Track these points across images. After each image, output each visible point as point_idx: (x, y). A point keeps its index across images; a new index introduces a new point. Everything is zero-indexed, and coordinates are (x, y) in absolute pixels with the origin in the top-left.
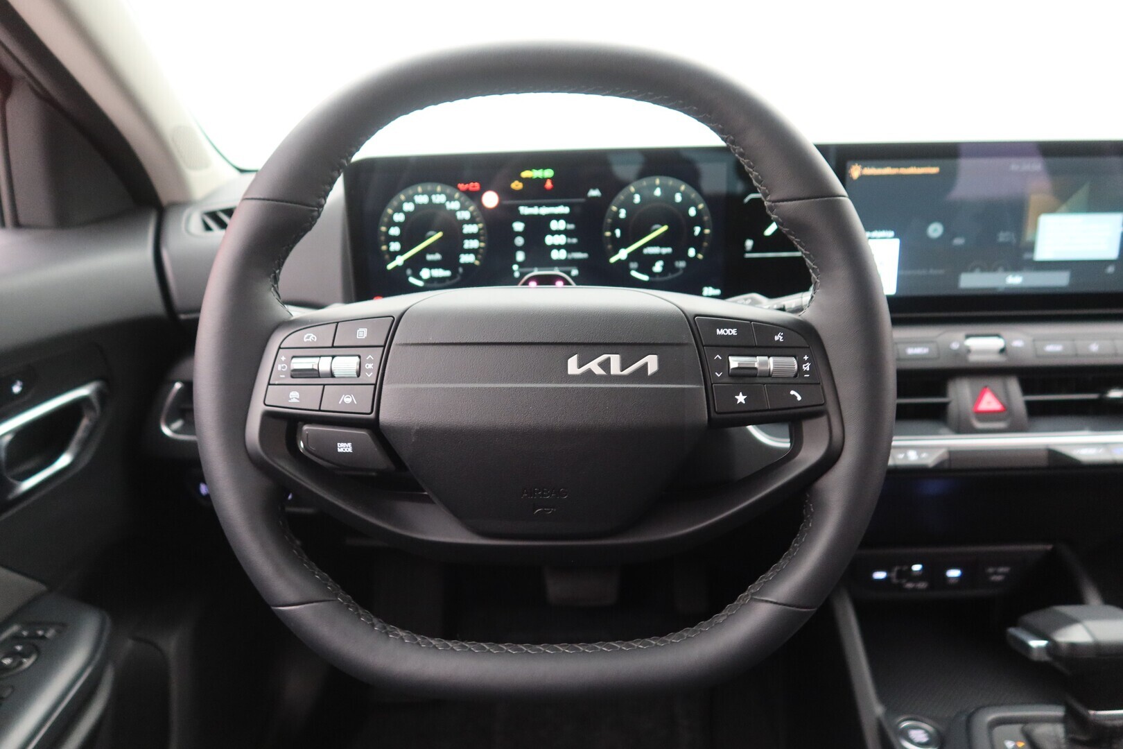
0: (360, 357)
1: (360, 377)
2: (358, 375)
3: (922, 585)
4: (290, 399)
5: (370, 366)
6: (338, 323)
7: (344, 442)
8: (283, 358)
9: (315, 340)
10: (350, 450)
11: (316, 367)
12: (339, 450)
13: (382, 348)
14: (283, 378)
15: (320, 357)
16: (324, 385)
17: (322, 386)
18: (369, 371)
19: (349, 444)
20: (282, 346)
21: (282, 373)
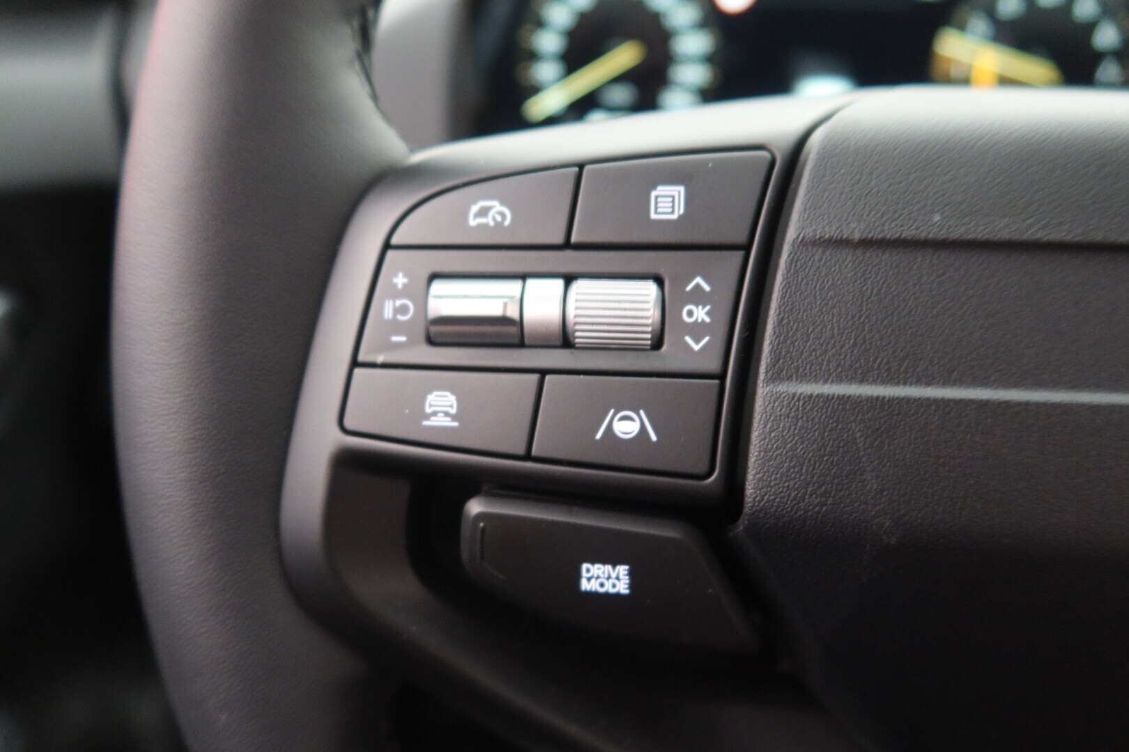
0: (659, 281)
1: (664, 348)
2: (657, 343)
4: (427, 417)
5: (701, 314)
6: (581, 166)
7: (604, 562)
8: (400, 280)
9: (507, 223)
10: (623, 587)
11: (513, 313)
12: (585, 585)
13: (738, 256)
14: (399, 346)
15: (523, 277)
16: (543, 373)
17: (535, 378)
18: (697, 330)
19: (623, 570)
20: (395, 240)
21: (396, 327)
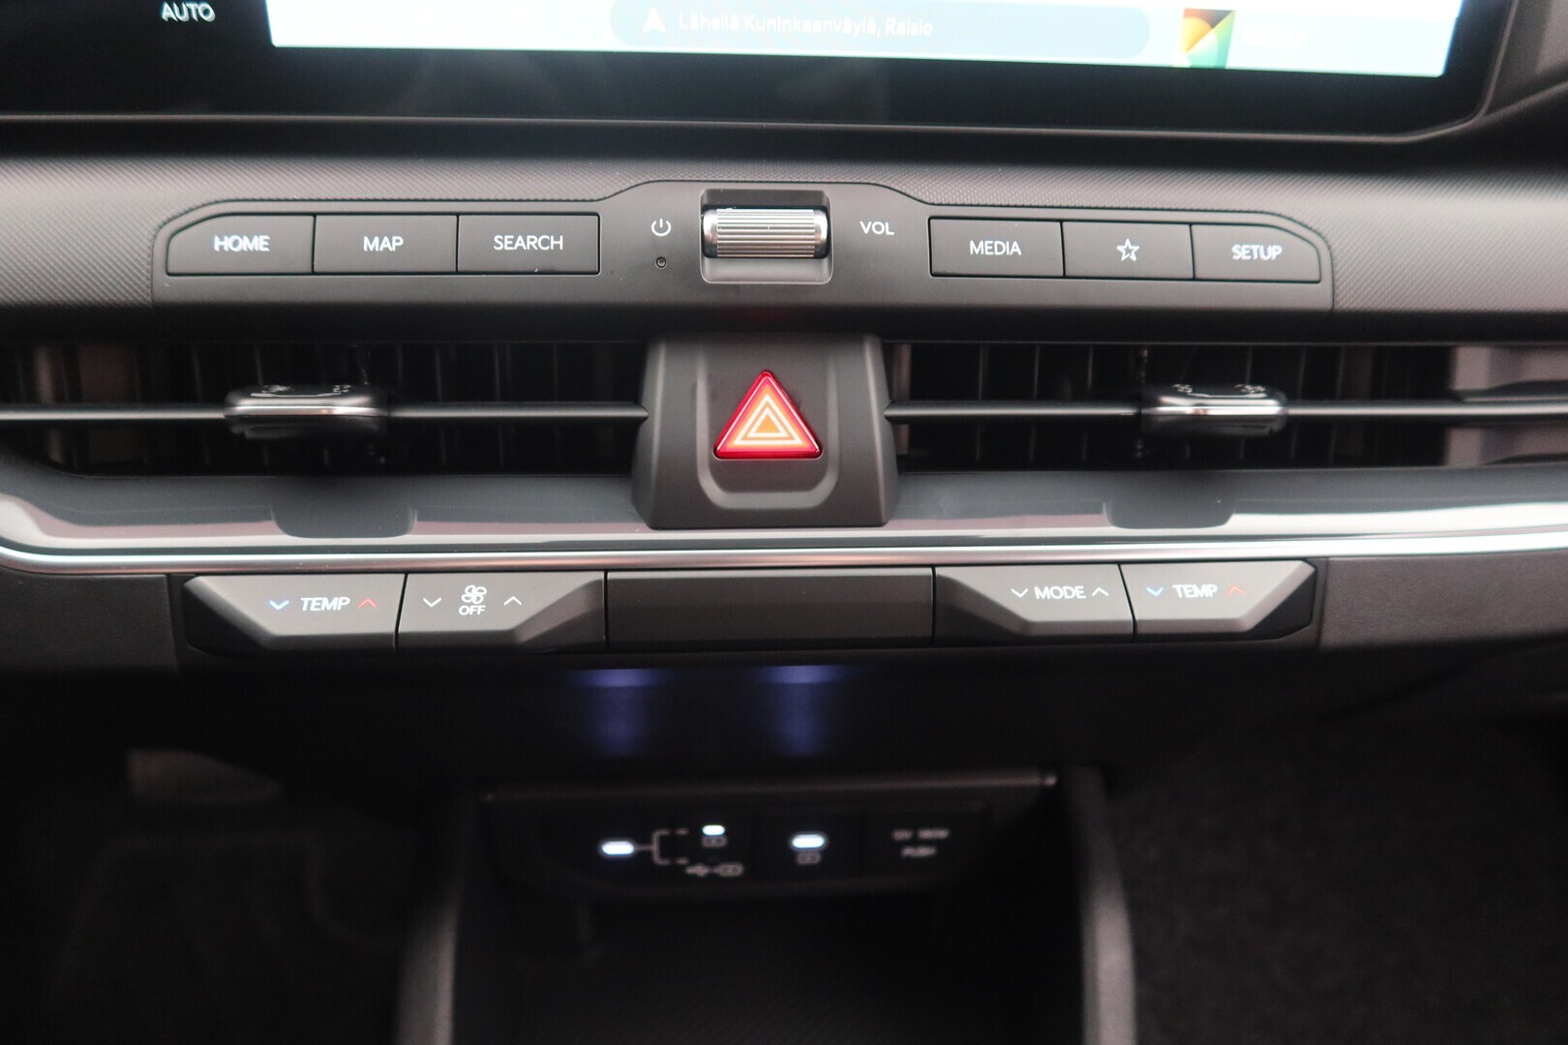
3: (731, 870)
